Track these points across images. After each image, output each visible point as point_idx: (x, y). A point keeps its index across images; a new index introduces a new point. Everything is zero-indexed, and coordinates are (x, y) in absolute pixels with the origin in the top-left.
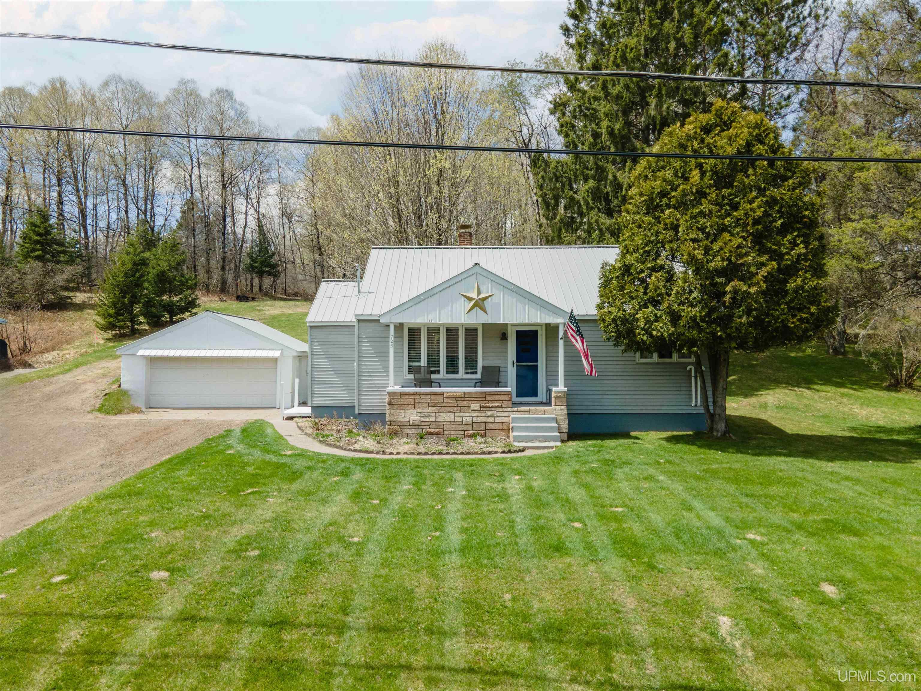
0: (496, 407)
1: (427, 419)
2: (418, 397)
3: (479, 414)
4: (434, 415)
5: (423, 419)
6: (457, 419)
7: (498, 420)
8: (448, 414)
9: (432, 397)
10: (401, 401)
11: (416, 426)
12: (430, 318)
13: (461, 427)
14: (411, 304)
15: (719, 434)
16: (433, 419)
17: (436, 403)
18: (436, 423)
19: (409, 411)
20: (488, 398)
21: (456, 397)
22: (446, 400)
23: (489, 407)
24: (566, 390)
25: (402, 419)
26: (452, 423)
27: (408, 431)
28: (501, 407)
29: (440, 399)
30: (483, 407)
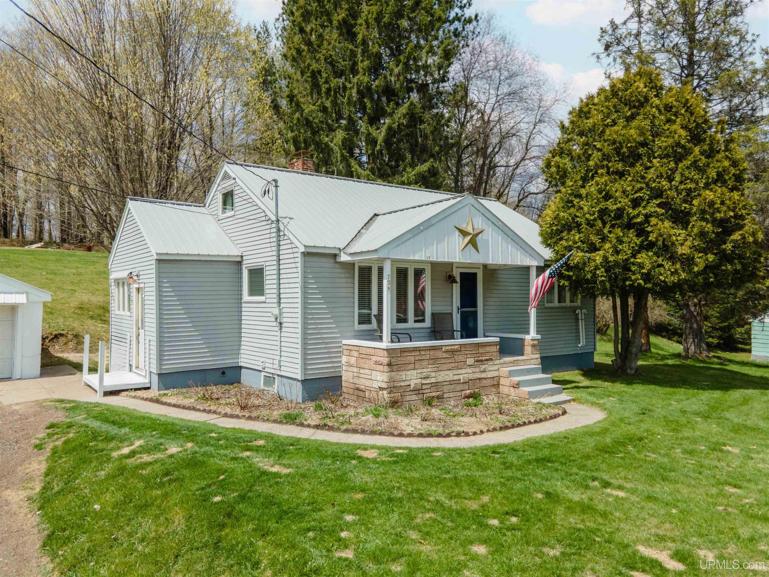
0: (487, 360)
1: (428, 381)
2: (418, 353)
3: (474, 370)
4: (433, 374)
5: (424, 382)
6: (456, 378)
7: (490, 375)
8: (447, 372)
9: (432, 353)
10: (401, 360)
11: (418, 391)
12: (428, 255)
13: (459, 388)
14: (410, 235)
15: (633, 372)
16: (433, 380)
17: (435, 360)
18: (436, 385)
19: (409, 373)
20: (481, 350)
21: (453, 351)
22: (445, 355)
23: (482, 361)
24: (539, 337)
25: (403, 384)
26: (451, 382)
27: (408, 398)
28: (491, 359)
29: (439, 354)
30: (478, 361)
